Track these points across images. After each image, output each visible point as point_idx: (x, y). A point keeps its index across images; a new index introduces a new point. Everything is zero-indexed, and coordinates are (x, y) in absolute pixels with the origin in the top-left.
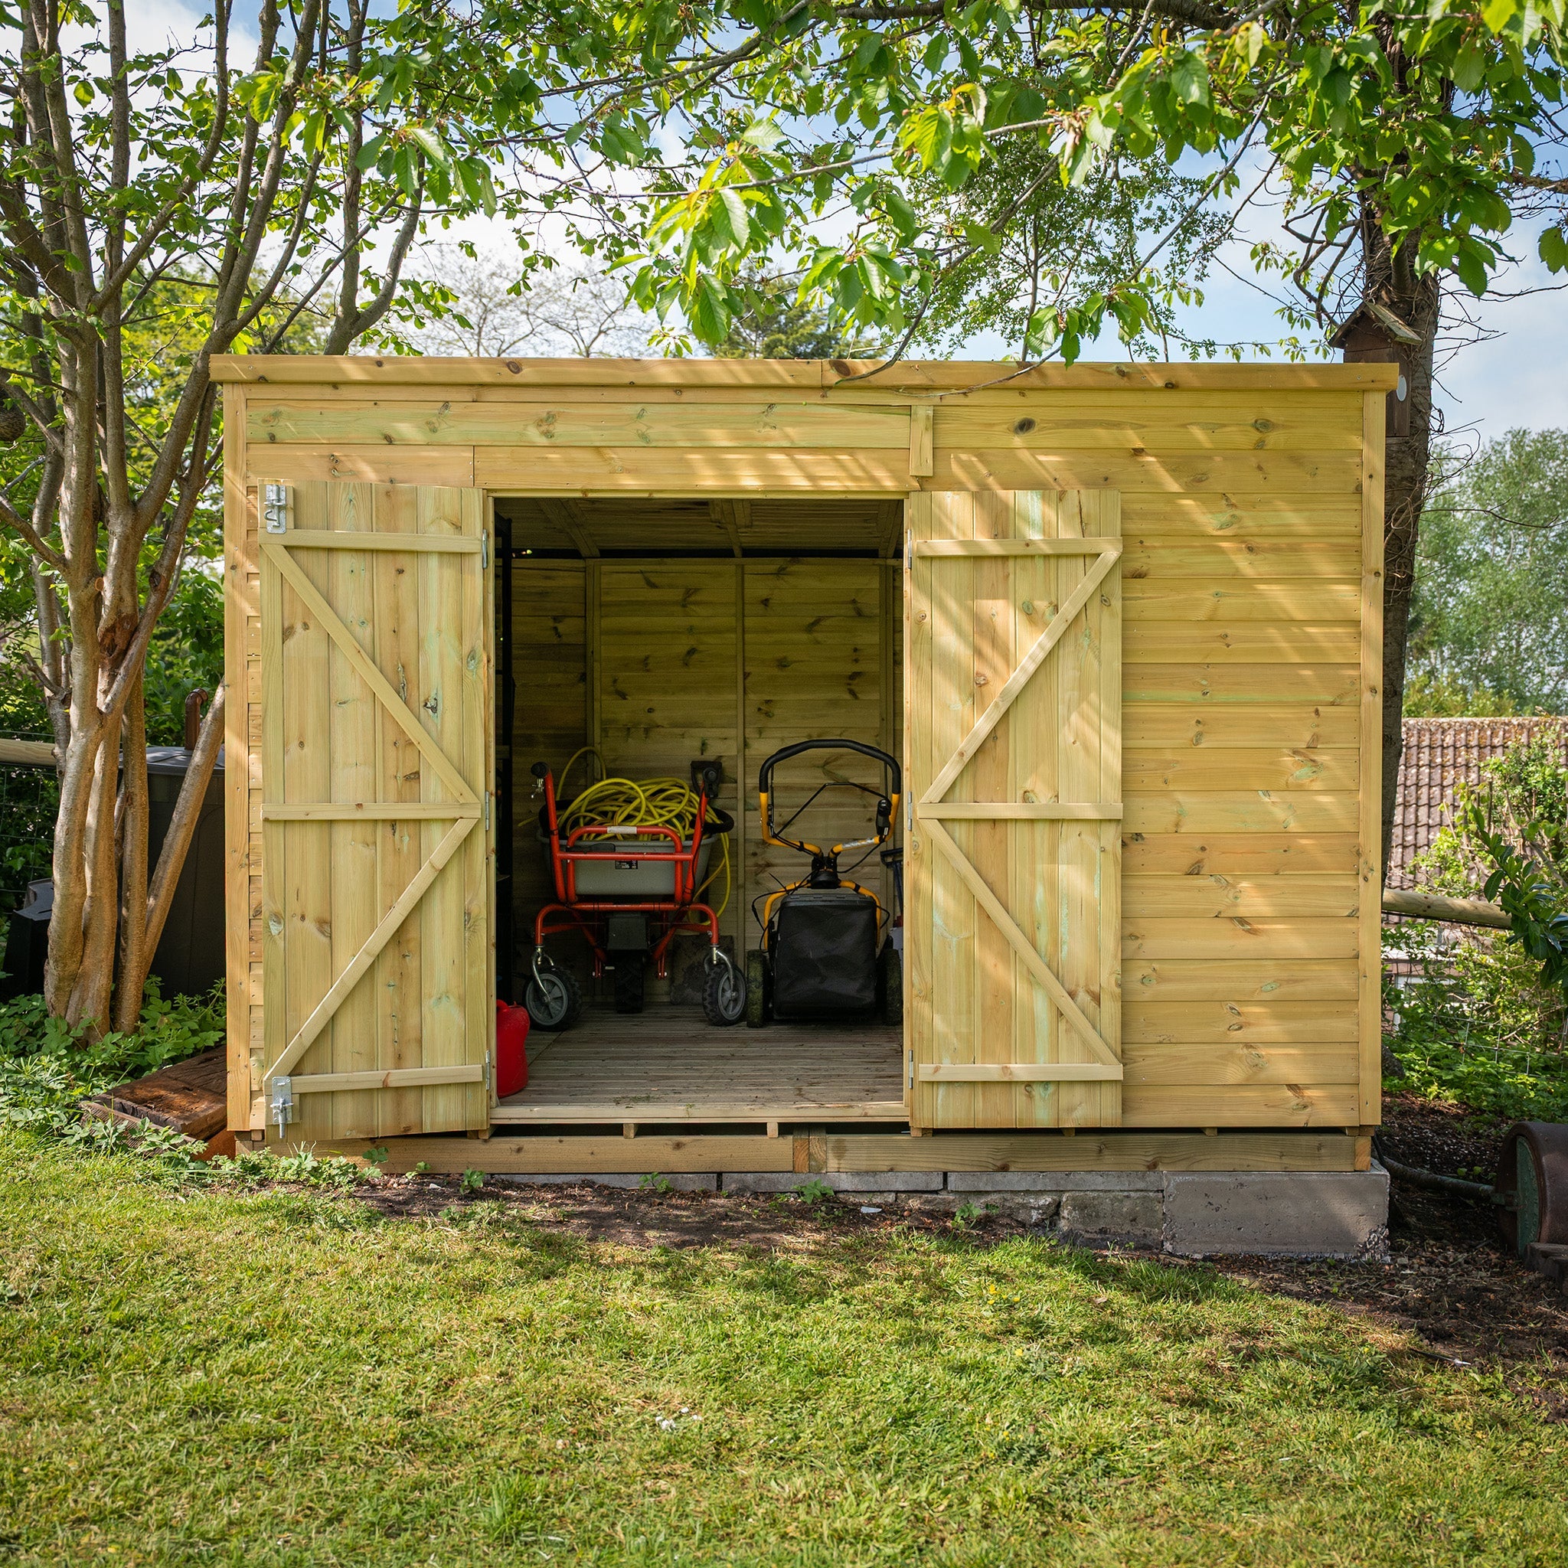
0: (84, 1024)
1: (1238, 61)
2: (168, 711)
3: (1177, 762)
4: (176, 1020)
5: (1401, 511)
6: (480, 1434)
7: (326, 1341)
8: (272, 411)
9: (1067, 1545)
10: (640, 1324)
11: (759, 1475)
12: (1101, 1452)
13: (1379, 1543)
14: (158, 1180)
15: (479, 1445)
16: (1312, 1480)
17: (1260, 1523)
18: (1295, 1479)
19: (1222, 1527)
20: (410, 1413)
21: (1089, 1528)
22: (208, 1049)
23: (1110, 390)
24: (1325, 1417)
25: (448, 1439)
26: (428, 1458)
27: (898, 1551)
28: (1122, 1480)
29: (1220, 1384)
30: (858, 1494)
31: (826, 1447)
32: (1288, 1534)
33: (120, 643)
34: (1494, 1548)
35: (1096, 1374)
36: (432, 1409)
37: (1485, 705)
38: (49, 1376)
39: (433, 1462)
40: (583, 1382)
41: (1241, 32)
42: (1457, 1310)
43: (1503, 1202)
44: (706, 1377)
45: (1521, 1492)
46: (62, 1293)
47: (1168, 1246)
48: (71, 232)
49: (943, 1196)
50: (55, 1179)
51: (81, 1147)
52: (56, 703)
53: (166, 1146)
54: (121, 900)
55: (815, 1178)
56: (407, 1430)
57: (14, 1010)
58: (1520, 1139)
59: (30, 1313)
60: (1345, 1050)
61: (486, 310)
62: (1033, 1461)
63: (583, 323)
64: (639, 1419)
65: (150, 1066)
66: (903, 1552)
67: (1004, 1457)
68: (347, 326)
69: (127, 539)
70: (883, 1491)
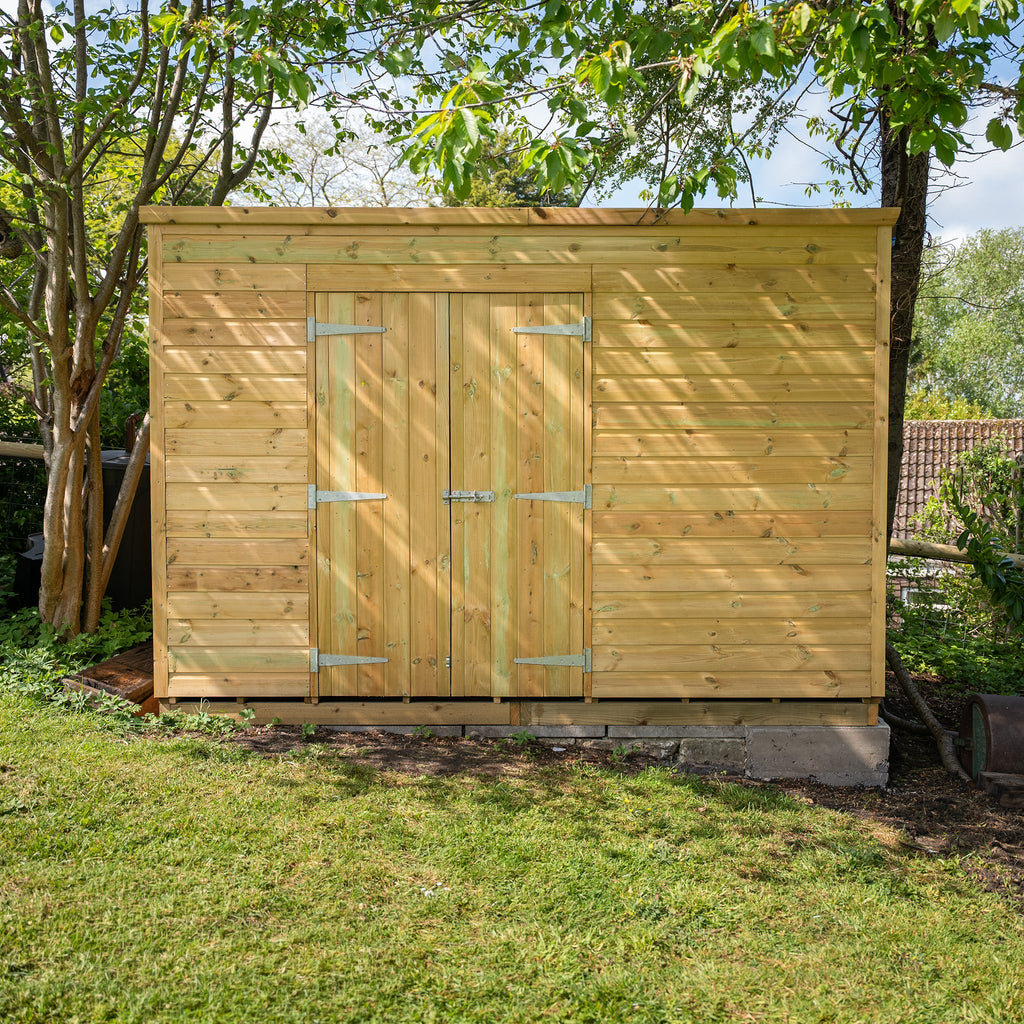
0: (64, 628)
1: (794, 28)
2: (115, 424)
3: (755, 465)
4: (121, 625)
5: (904, 298)
6: (311, 899)
7: (216, 839)
8: (179, 242)
9: (678, 974)
10: (412, 827)
11: (485, 926)
12: (701, 912)
13: (875, 973)
14: (111, 730)
15: (310, 907)
16: (835, 930)
17: (800, 959)
18: (824, 929)
19: (776, 961)
20: (268, 886)
21: (692, 962)
22: (141, 643)
23: (713, 226)
24: (844, 888)
25: (291, 902)
26: (279, 915)
27: (571, 977)
28: (714, 930)
29: (778, 866)
30: (547, 939)
31: (527, 909)
32: (817, 966)
33: (84, 387)
34: (948, 976)
35: (699, 860)
36: (282, 883)
37: (962, 409)
38: (44, 861)
39: (282, 918)
40: (376, 865)
41: (796, 10)
42: (931, 816)
43: (964, 744)
44: (453, 862)
45: (967, 938)
46: (52, 806)
47: (748, 773)
48: (51, 127)
49: (605, 740)
50: (47, 730)
51: (63, 707)
52: (44, 424)
53: (116, 707)
54: (86, 548)
55: (524, 729)
56: (265, 898)
57: (21, 617)
58: (975, 705)
59: (31, 819)
60: (861, 649)
61: (317, 155)
62: (658, 918)
63: (379, 163)
64: (411, 889)
65: (105, 655)
66: (574, 978)
67: (639, 915)
68: (226, 183)
69: (88, 321)
70: (563, 937)
